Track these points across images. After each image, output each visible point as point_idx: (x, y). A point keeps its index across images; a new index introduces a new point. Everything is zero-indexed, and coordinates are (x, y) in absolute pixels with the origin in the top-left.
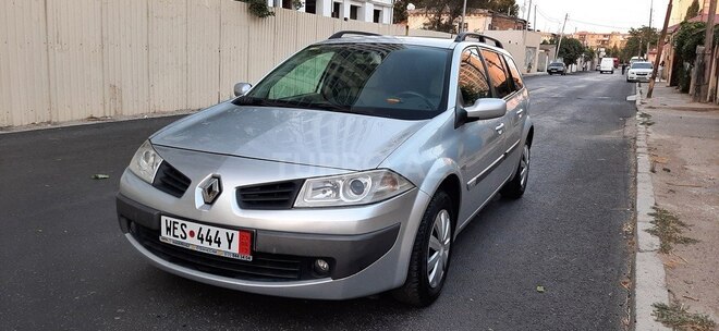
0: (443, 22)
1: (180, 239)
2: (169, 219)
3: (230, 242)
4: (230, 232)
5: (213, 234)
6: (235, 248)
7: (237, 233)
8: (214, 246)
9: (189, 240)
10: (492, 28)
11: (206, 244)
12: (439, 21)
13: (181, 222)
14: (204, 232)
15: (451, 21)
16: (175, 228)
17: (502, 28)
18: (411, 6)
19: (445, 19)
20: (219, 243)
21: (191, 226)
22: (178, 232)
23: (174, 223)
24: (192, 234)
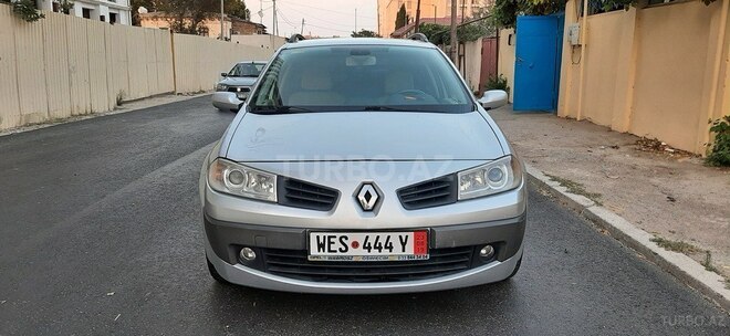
0: (186, 27)
1: (339, 253)
2: (321, 235)
3: (404, 244)
4: (404, 235)
5: (383, 240)
6: (410, 250)
7: (411, 235)
8: (385, 252)
9: (352, 252)
10: (233, 32)
11: (375, 252)
12: (181, 25)
13: (339, 235)
14: (372, 241)
15: (194, 26)
16: (330, 243)
17: (243, 33)
18: (142, 10)
19: (188, 23)
20: (391, 248)
21: (352, 237)
22: (337, 246)
23: (329, 237)
24: (355, 245)
